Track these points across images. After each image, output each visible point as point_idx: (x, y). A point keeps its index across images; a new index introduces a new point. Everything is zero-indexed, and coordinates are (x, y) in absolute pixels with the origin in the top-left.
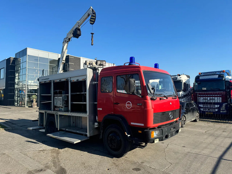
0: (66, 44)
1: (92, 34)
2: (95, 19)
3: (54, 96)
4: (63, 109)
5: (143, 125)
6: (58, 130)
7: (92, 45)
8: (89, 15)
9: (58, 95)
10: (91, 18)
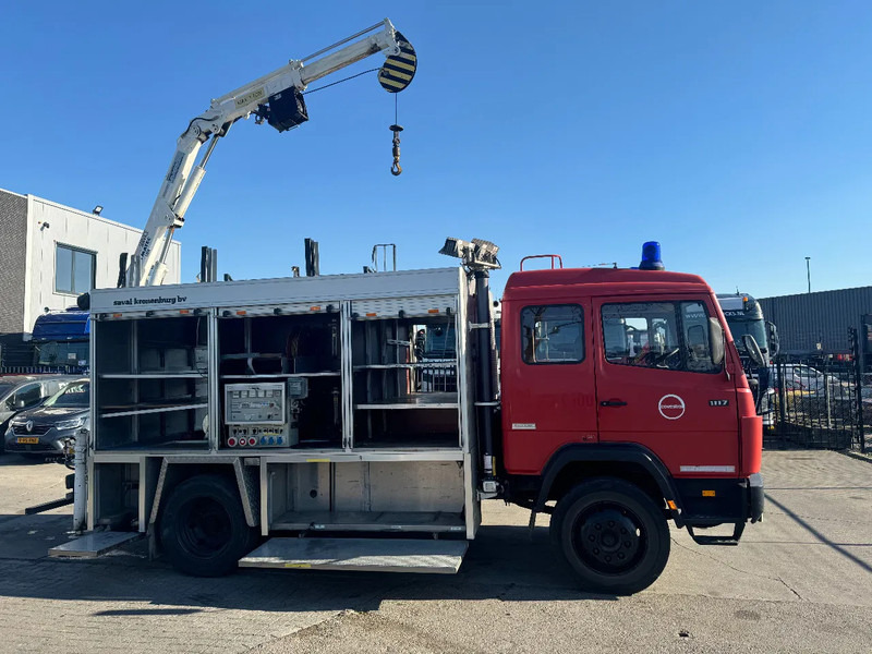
0: (199, 144)
1: (396, 129)
2: (412, 74)
3: (222, 383)
4: (285, 437)
5: (730, 469)
6: (265, 532)
7: (396, 174)
8: (374, 49)
9: (253, 377)
10: (386, 65)
